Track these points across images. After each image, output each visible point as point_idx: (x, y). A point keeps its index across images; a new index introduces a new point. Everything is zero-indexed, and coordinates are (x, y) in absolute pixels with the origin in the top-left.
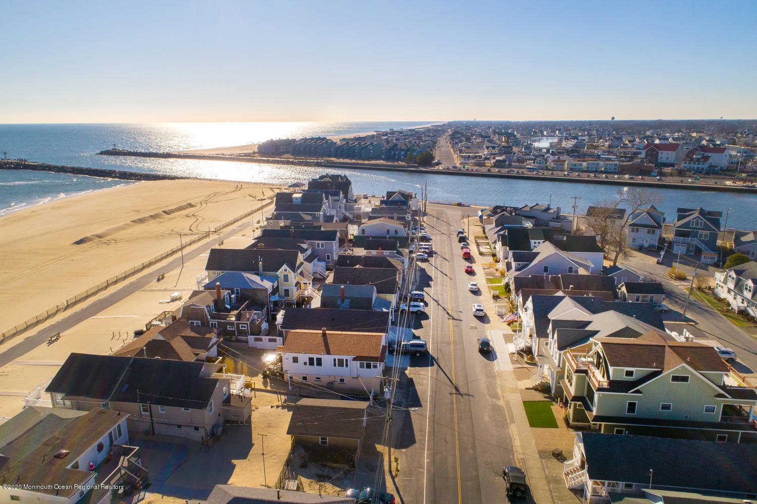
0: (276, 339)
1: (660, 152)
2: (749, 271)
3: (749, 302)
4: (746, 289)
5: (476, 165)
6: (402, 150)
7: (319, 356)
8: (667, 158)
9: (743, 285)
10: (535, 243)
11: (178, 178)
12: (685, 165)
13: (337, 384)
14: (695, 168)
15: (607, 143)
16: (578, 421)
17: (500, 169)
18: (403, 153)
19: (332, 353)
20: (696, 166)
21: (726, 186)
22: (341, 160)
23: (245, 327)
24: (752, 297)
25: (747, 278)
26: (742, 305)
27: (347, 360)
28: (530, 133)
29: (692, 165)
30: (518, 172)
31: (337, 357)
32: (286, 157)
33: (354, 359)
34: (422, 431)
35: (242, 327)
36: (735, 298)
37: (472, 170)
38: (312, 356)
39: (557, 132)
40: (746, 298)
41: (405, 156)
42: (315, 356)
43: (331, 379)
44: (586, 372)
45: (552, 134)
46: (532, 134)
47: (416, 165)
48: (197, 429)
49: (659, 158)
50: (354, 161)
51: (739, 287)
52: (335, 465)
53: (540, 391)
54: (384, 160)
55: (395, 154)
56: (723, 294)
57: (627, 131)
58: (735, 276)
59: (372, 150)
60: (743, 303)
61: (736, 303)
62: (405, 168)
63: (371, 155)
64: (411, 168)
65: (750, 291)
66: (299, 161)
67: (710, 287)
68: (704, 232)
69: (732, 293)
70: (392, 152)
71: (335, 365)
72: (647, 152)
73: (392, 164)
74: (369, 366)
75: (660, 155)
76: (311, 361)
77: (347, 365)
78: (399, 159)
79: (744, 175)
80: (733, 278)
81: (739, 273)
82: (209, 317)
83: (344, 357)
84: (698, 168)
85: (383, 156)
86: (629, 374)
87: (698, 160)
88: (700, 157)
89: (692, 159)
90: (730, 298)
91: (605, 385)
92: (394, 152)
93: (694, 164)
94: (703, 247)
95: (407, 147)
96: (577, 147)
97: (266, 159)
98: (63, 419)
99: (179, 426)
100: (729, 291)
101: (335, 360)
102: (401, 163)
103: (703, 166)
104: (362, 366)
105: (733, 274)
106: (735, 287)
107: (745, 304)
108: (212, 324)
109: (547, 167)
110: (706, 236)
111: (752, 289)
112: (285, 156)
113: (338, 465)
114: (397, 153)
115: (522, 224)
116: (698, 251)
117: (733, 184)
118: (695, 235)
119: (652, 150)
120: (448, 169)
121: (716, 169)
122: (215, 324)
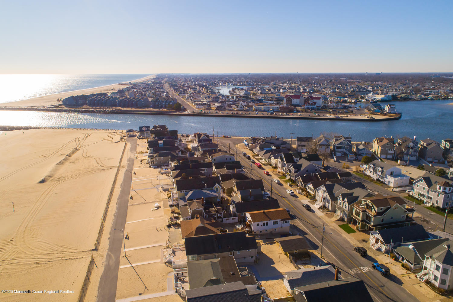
0: (235, 218)
1: (293, 99)
2: (377, 164)
3: (379, 176)
4: (378, 171)
5: (206, 109)
6: (163, 102)
7: (267, 222)
8: (296, 102)
9: (377, 170)
10: (296, 159)
11: (31, 128)
12: (306, 106)
13: (274, 232)
14: (311, 108)
15: (259, 92)
16: (362, 229)
17: (223, 112)
18: (164, 103)
19: (272, 219)
20: (311, 107)
21: (328, 117)
22: (125, 109)
23: (221, 215)
24: (381, 174)
25: (378, 167)
26: (377, 177)
27: (278, 221)
28: (213, 84)
29: (309, 106)
30: (232, 113)
31: (274, 221)
32: (86, 107)
33: (281, 220)
34: (317, 242)
35: (219, 215)
36: (373, 175)
37: (208, 113)
38: (264, 222)
39: (227, 83)
40: (378, 175)
41: (165, 105)
42: (266, 222)
43: (271, 230)
44: (365, 211)
45: (224, 85)
46: (214, 84)
47: (174, 110)
48: (252, 257)
49: (292, 102)
50: (134, 109)
51: (375, 171)
52: (305, 259)
53: (341, 221)
54: (152, 107)
55: (158, 104)
56: (368, 173)
57: (261, 82)
58: (373, 166)
59: (143, 102)
60: (377, 176)
61: (375, 177)
62: (169, 113)
63: (143, 105)
64: (172, 112)
65: (380, 172)
66: (98, 110)
67: (361, 171)
68: (347, 146)
69: (372, 173)
70: (157, 103)
71: (273, 224)
72: (286, 99)
73: (158, 110)
74: (286, 222)
75: (293, 101)
76: (264, 224)
77: (278, 223)
78: (161, 107)
79: (331, 111)
80: (372, 167)
81: (374, 165)
82: (204, 213)
83: (277, 220)
84: (312, 108)
85: (151, 106)
86: (381, 209)
87: (312, 104)
88: (312, 102)
89: (309, 104)
90: (371, 175)
91: (375, 214)
92: (158, 103)
93: (310, 105)
94: (347, 152)
95: (165, 100)
96: (246, 95)
97: (73, 109)
98: (216, 263)
99: (244, 258)
100: (370, 172)
101: (273, 222)
102: (164, 109)
103: (314, 107)
104: (283, 223)
105: (372, 165)
106: (373, 170)
107: (378, 177)
108: (205, 216)
109: (244, 109)
110: (348, 148)
111: (381, 171)
112: (84, 106)
113: (306, 259)
114: (160, 103)
115: (271, 147)
116: (346, 154)
117: (330, 116)
118: (344, 148)
119: (289, 98)
120: (194, 112)
121: (319, 108)
122: (207, 216)
